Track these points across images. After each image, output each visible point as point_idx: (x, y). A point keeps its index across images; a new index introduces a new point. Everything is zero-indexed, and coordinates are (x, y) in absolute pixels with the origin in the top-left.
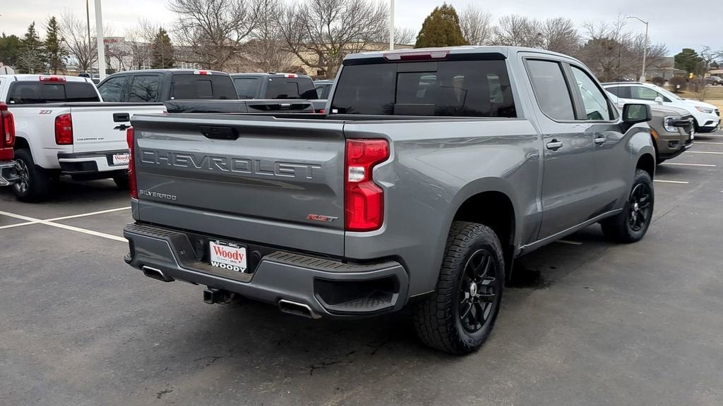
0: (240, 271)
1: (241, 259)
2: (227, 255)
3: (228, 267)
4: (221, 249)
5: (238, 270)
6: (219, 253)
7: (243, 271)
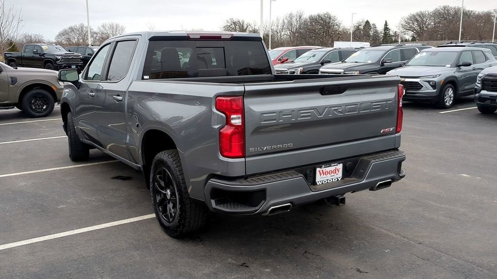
0: (338, 180)
1: (338, 172)
2: (329, 173)
3: (328, 181)
4: (324, 171)
5: (336, 179)
6: (322, 175)
7: (340, 179)
